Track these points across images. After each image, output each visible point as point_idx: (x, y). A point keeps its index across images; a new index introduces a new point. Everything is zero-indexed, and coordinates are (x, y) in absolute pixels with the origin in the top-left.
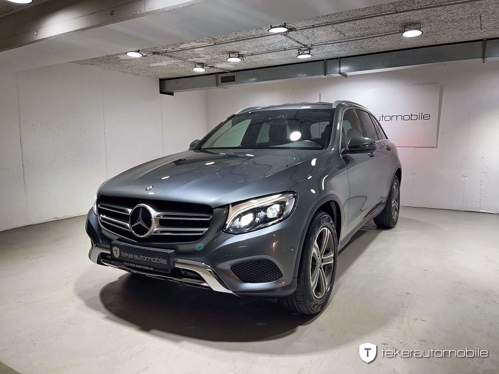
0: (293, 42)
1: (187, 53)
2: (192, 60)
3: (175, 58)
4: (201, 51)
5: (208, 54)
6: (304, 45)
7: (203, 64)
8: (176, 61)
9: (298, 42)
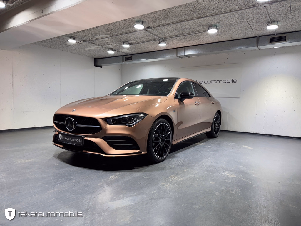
0: (154, 36)
1: (102, 42)
2: (106, 46)
3: (96, 44)
4: (108, 41)
5: (113, 43)
6: (161, 38)
7: (113, 49)
8: (98, 47)
9: (157, 36)
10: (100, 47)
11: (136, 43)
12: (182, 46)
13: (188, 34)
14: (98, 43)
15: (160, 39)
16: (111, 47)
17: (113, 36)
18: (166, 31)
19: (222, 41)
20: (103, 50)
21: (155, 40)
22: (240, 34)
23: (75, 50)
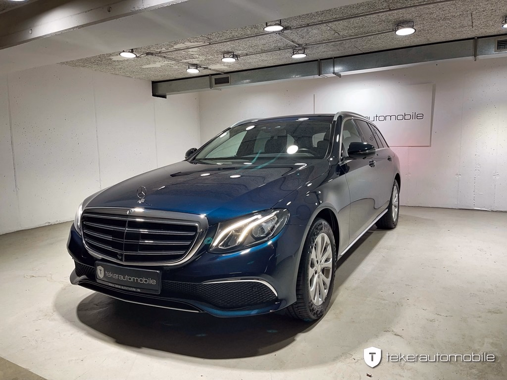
0: (288, 42)
1: (182, 54)
2: (185, 61)
3: (169, 59)
4: (195, 52)
5: (202, 55)
6: (299, 44)
7: (197, 65)
8: (169, 63)
9: (293, 41)
10: (173, 62)
11: (247, 55)
12: (329, 57)
13: (352, 37)
14: (173, 57)
15: (296, 47)
16: (195, 61)
17: (210, 44)
18: (315, 33)
19: (408, 46)
20: (177, 67)
21: (286, 48)
22: (447, 34)
23: (121, 68)
